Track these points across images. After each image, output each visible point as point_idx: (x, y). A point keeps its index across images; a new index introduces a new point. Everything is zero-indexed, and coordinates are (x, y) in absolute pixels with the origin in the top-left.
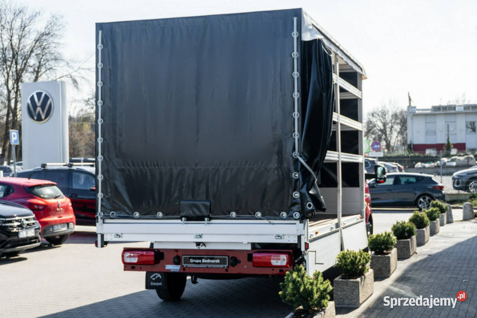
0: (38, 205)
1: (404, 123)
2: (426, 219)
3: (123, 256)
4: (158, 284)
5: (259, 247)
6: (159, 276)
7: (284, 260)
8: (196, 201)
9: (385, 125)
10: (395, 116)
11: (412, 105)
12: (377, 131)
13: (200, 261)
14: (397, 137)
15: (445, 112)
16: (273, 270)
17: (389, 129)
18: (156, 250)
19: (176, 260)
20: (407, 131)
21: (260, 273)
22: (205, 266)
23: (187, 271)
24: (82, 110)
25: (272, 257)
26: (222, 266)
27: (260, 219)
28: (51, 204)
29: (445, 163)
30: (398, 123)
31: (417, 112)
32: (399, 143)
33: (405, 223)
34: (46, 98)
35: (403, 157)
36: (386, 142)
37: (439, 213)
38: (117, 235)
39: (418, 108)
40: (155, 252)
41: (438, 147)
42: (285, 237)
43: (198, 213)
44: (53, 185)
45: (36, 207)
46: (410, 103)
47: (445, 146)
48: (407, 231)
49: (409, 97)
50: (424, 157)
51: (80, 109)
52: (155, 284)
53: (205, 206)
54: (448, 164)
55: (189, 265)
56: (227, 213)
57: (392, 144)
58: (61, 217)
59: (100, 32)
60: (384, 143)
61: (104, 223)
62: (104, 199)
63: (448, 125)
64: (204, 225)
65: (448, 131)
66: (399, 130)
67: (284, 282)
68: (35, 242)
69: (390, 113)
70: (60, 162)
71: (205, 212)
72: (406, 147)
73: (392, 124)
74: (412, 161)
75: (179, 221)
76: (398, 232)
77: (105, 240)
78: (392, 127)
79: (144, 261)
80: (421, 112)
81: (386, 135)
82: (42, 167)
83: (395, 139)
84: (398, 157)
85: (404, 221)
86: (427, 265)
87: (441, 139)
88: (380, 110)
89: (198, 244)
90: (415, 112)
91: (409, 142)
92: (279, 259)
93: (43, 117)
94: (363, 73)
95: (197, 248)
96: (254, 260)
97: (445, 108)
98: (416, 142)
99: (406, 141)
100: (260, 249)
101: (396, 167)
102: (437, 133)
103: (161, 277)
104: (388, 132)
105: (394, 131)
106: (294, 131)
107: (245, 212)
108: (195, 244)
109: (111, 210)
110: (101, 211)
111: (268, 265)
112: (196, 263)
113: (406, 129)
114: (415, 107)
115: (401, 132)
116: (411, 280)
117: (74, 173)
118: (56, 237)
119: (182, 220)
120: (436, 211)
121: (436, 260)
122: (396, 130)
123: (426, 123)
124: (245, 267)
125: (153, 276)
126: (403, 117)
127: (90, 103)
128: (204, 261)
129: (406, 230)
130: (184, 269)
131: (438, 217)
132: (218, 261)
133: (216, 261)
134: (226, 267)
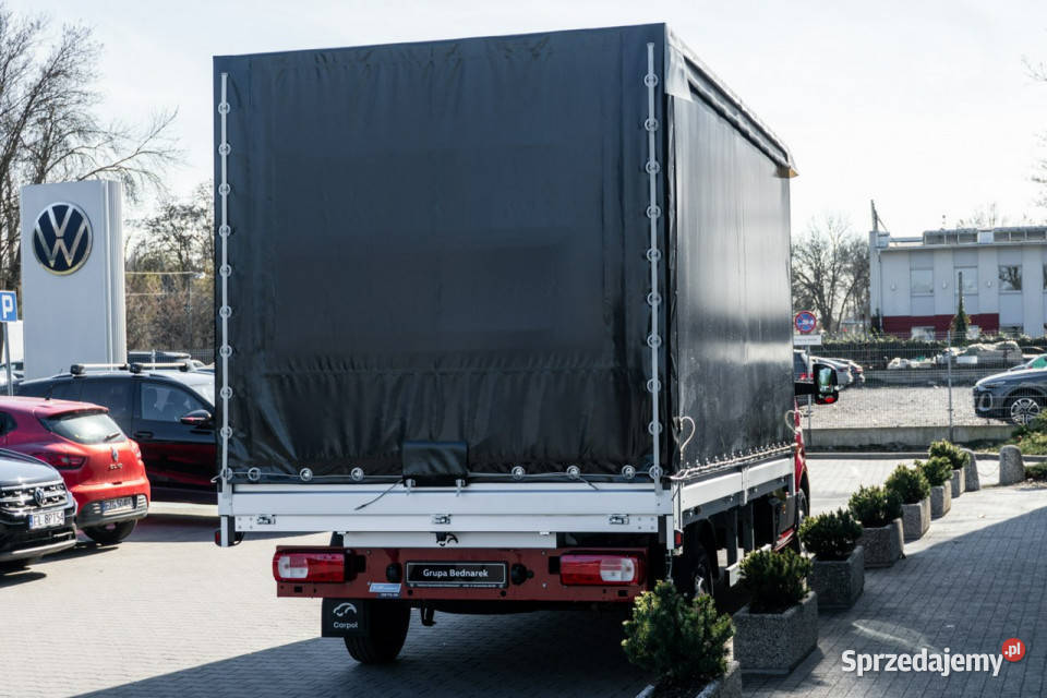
0: (69, 456)
1: (861, 269)
2: (923, 481)
3: (275, 565)
4: (349, 626)
5: (574, 542)
6: (352, 607)
7: (629, 569)
8: (437, 443)
9: (818, 274)
10: (843, 254)
11: (881, 229)
12: (802, 287)
13: (445, 574)
14: (846, 300)
15: (954, 245)
16: (605, 591)
17: (829, 284)
18: (349, 552)
19: (392, 572)
20: (870, 289)
21: (576, 599)
22: (456, 584)
23: (417, 595)
24: (143, 244)
25: (602, 565)
26: (492, 584)
27: (575, 481)
28: (97, 455)
29: (954, 357)
30: (847, 271)
31: (892, 245)
32: (851, 314)
33: (878, 490)
34: (77, 218)
35: (862, 345)
36: (823, 312)
37: (949, 468)
38: (264, 518)
39: (893, 235)
40: (347, 556)
41: (939, 323)
42: (632, 519)
43: (441, 469)
44: (100, 412)
45: (65, 460)
46: (876, 227)
47: (954, 321)
48: (883, 509)
49: (875, 213)
50: (908, 345)
51: (139, 241)
52: (342, 626)
53: (456, 453)
54: (961, 360)
55: (421, 584)
56: (504, 468)
57: (836, 317)
58: (120, 483)
59: (224, 77)
60: (818, 314)
61: (234, 492)
62: (236, 441)
63: (960, 274)
64: (454, 495)
65: (961, 288)
66: (849, 284)
67: (631, 619)
68: (66, 538)
69: (831, 249)
70: (108, 362)
71: (456, 467)
72: (868, 322)
73: (834, 271)
74: (881, 356)
75: (400, 487)
76: (864, 511)
77: (237, 530)
78: (835, 279)
79: (322, 575)
80: (900, 245)
81: (821, 297)
82: (72, 372)
83: (841, 304)
84: (850, 345)
85: (876, 487)
86: (928, 582)
87: (945, 306)
88: (807, 240)
89: (441, 536)
90: (887, 246)
91: (873, 312)
92: (618, 568)
93: (69, 262)
94: (790, 164)
95: (438, 545)
96: (565, 571)
97: (952, 236)
98: (888, 312)
99: (868, 309)
100: (577, 546)
101: (846, 369)
102: (936, 290)
103: (355, 611)
104: (826, 291)
105: (839, 288)
106: (651, 291)
107: (544, 466)
108: (434, 538)
109: (250, 465)
110: (229, 466)
111: (596, 581)
112: (435, 579)
113: (866, 284)
114: (886, 235)
115: (854, 291)
116: (896, 614)
117: (144, 385)
118: (108, 528)
119: (405, 486)
120: (942, 464)
121: (948, 571)
122: (844, 285)
123: (911, 270)
124: (543, 587)
125: (338, 608)
126: (860, 257)
127: (160, 228)
128: (453, 573)
129: (881, 505)
130: (410, 592)
131: (948, 478)
132: (485, 574)
133: (480, 574)
134: (501, 586)
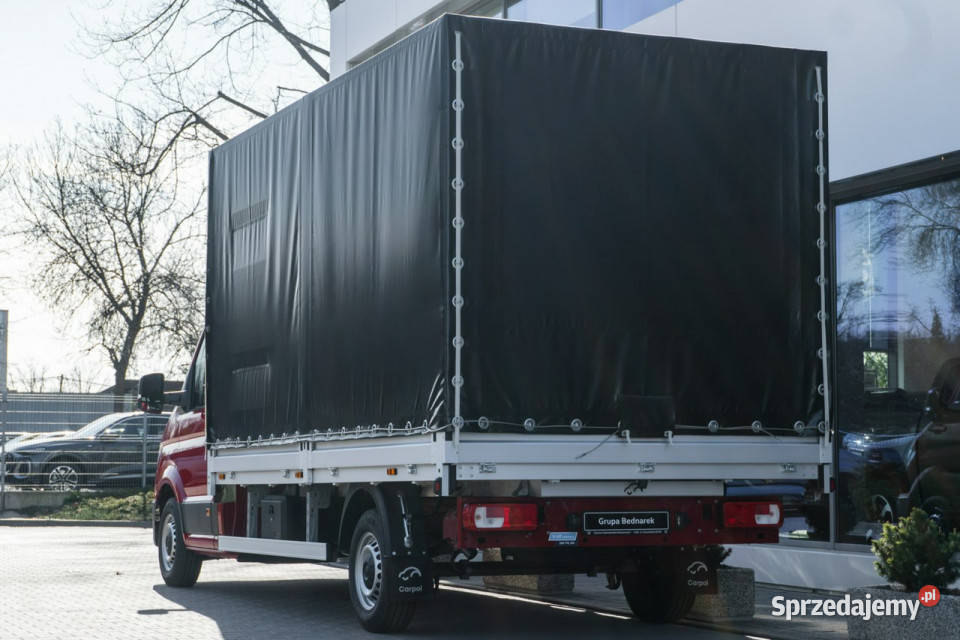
4: (414, 589)
6: (415, 570)
13: (618, 522)
22: (628, 531)
23: (592, 542)
26: (658, 531)
27: (759, 434)
42: (798, 467)
52: (407, 589)
55: (597, 532)
59: (458, 35)
61: (460, 441)
77: (458, 478)
89: (632, 484)
95: (626, 494)
103: (420, 574)
108: (625, 486)
110: (461, 415)
112: (609, 527)
119: (621, 436)
124: (699, 532)
125: (404, 573)
128: (624, 521)
130: (586, 540)
132: (652, 521)
133: (648, 521)
134: (666, 532)
